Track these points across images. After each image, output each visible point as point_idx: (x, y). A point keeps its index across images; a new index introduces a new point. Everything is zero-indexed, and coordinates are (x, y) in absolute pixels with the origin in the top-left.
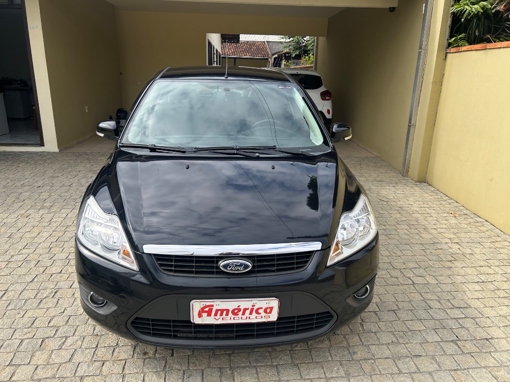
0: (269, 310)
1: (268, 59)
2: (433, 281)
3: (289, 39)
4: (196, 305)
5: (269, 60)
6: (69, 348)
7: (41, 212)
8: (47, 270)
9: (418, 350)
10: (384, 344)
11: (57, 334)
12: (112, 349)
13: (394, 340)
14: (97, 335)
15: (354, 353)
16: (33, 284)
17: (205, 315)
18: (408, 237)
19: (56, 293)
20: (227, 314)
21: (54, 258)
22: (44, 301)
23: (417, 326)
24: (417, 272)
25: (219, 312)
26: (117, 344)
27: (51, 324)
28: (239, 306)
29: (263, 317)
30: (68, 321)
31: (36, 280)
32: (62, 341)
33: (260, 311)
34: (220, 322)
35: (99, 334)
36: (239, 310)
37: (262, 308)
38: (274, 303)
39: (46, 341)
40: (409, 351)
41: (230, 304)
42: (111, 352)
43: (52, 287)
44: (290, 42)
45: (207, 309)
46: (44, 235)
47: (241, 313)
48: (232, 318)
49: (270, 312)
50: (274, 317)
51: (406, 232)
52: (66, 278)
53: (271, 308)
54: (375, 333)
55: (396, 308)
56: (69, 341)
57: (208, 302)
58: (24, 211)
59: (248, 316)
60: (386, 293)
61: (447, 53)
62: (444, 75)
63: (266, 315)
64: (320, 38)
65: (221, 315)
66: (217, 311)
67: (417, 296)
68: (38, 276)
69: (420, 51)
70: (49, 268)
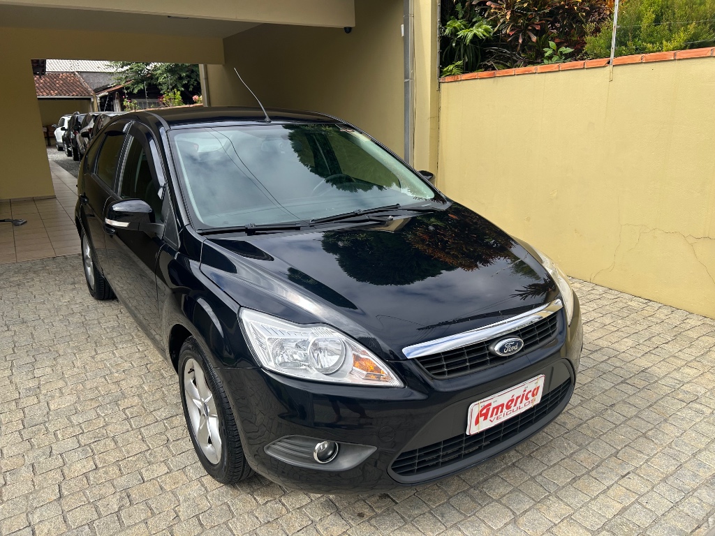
0: (535, 392)
1: (90, 99)
3: (122, 67)
4: (475, 410)
5: (92, 100)
8: (66, 472)
9: (607, 400)
10: (577, 406)
12: (312, 529)
13: (581, 398)
14: (269, 522)
15: (563, 423)
16: (69, 499)
17: (481, 419)
19: (128, 496)
20: (502, 411)
21: (55, 452)
22: (124, 514)
26: (312, 521)
28: (513, 396)
29: (530, 403)
30: (202, 524)
31: (66, 492)
33: (529, 395)
34: (494, 423)
36: (513, 401)
37: (531, 391)
38: (541, 381)
41: (506, 396)
42: (316, 533)
43: (111, 491)
44: (124, 72)
45: (484, 411)
47: (513, 404)
48: (505, 414)
49: (537, 394)
50: (538, 399)
52: (118, 472)
53: (538, 388)
57: (486, 401)
59: (519, 406)
61: (439, 83)
62: (440, 108)
63: (532, 399)
64: (209, 66)
65: (497, 413)
66: (494, 409)
69: (406, 80)
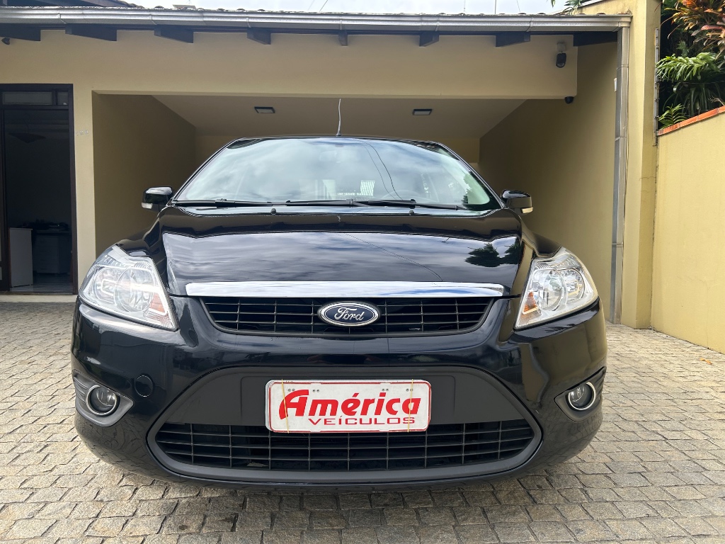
0: (411, 406)
2: (700, 437)
4: (277, 391)
6: (46, 518)
7: (52, 359)
8: (41, 419)
9: (700, 527)
10: (632, 519)
11: (32, 498)
12: (124, 520)
13: (651, 512)
14: (102, 501)
15: (579, 531)
16: (12, 436)
17: (292, 411)
18: (640, 386)
19: (45, 446)
20: (334, 413)
21: (56, 407)
22: (23, 457)
23: (688, 494)
24: (668, 425)
25: (319, 406)
26: (134, 514)
27: (25, 486)
28: (356, 395)
29: (402, 421)
30: (55, 482)
31: (18, 431)
32: (37, 508)
33: (396, 407)
34: (320, 428)
35: (106, 499)
36: (357, 403)
37: (398, 400)
38: (421, 390)
39: (11, 507)
40: (683, 529)
41: (340, 391)
42: (120, 525)
43: (43, 439)
45: (296, 400)
46: (49, 382)
47: (359, 410)
48: (343, 421)
49: (415, 411)
50: (421, 422)
51: (635, 379)
52: (69, 429)
53: (417, 401)
54: (612, 503)
55: (642, 469)
56: (50, 508)
57: (298, 386)
58: (27, 357)
59: (373, 417)
60: (618, 450)
61: (657, 137)
62: (657, 167)
63: (406, 415)
65: (323, 413)
66: (315, 403)
67: (677, 454)
68: (24, 427)
69: (617, 139)
70: (44, 418)
